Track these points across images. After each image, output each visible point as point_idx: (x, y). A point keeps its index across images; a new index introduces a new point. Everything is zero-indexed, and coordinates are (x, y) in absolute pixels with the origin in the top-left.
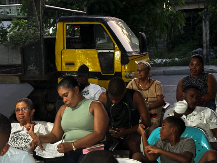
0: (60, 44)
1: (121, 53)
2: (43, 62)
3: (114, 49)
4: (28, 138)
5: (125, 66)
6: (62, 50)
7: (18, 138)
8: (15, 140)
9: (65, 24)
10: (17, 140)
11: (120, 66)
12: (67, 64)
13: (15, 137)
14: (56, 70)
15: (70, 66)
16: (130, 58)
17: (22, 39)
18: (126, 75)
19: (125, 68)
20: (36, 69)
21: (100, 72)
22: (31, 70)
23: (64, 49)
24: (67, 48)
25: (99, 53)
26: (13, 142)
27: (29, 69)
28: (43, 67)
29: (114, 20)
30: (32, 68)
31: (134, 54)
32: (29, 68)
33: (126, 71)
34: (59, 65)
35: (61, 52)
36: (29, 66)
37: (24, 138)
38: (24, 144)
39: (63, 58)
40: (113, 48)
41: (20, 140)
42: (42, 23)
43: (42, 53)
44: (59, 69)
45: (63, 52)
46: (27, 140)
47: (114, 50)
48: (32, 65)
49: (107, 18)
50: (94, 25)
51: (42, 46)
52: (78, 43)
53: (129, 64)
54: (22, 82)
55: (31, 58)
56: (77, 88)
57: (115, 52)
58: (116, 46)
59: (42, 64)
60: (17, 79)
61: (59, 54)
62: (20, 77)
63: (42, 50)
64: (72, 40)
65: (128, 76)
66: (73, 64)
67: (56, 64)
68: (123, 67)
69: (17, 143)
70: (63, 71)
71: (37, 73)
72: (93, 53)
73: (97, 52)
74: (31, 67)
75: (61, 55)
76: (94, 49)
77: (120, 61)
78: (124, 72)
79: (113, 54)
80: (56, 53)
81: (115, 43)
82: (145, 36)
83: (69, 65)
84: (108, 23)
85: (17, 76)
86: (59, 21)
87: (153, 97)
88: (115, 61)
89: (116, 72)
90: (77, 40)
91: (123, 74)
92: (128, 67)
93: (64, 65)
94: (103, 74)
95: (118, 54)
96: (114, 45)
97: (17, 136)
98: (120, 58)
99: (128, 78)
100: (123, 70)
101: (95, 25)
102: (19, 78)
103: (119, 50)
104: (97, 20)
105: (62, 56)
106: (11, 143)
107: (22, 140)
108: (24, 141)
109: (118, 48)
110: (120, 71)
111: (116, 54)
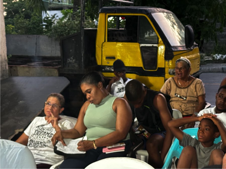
0: (101, 37)
1: (165, 47)
2: (82, 55)
4: (52, 133)
5: (168, 62)
6: (103, 43)
7: (42, 132)
8: (39, 134)
9: (108, 15)
10: (41, 134)
11: (164, 61)
12: (108, 58)
13: (39, 131)
14: (96, 64)
15: (111, 59)
16: (175, 53)
17: (66, 30)
18: (169, 71)
19: (168, 64)
20: (75, 62)
21: (142, 68)
22: (70, 63)
23: (105, 41)
24: (109, 41)
25: (142, 47)
26: (37, 136)
27: (68, 62)
28: (82, 61)
29: (160, 12)
30: (71, 61)
31: (180, 49)
32: (69, 60)
33: (170, 67)
34: (99, 58)
35: (102, 45)
36: (68, 59)
37: (48, 132)
38: (47, 139)
39: (104, 51)
40: (157, 42)
41: (43, 135)
42: (82, 14)
43: (82, 45)
44: (99, 63)
45: (104, 45)
46: (50, 135)
47: (157, 45)
48: (72, 58)
49: (152, 9)
50: (137, 16)
51: (82, 38)
52: (123, 35)
53: (173, 59)
54: (61, 75)
55: (71, 50)
56: (100, 84)
57: (159, 46)
58: (160, 39)
59: (82, 57)
60: (56, 72)
61: (100, 48)
62: (59, 69)
63: (82, 43)
64: (116, 33)
65: (171, 73)
66: (113, 58)
67: (96, 57)
68: (167, 62)
69: (40, 137)
70: (103, 64)
71: (77, 66)
72: (136, 47)
73: (140, 46)
74: (71, 59)
75: (102, 47)
76: (136, 42)
77: (164, 56)
78: (168, 68)
79: (157, 48)
80: (97, 46)
81: (159, 37)
82: (192, 29)
83: (109, 59)
84: (153, 15)
85: (56, 68)
86: (101, 12)
87: (193, 96)
88: (159, 56)
89: (159, 68)
90: (121, 33)
91: (166, 70)
92: (172, 63)
93: (104, 58)
94: (145, 70)
95: (161, 49)
96: (158, 38)
97: (41, 130)
98: (164, 53)
99: (172, 74)
100: (167, 66)
101: (139, 17)
102: (58, 71)
103: (163, 44)
104: (141, 11)
105: (103, 50)
106: (35, 137)
107: (45, 135)
108: (48, 136)
109: (162, 42)
110: (163, 67)
111: (159, 49)
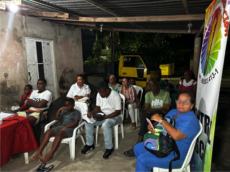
0: (121, 64)
1: (147, 69)
2: (113, 72)
3: (144, 67)
6: (122, 67)
9: (124, 56)
11: (146, 75)
14: (119, 76)
21: (137, 78)
24: (124, 67)
25: (137, 69)
36: (107, 74)
39: (122, 71)
48: (109, 73)
50: (136, 57)
53: (150, 74)
55: (109, 70)
57: (144, 69)
58: (145, 66)
60: (103, 79)
63: (113, 67)
66: (126, 73)
67: (119, 73)
68: (148, 75)
70: (121, 76)
72: (135, 69)
75: (121, 69)
76: (135, 67)
79: (144, 70)
80: (119, 69)
81: (145, 65)
83: (124, 74)
85: (103, 77)
86: (121, 55)
88: (144, 73)
89: (144, 78)
91: (147, 79)
92: (150, 76)
93: (122, 73)
96: (144, 66)
98: (146, 72)
100: (148, 77)
110: (146, 77)
111: (145, 70)
